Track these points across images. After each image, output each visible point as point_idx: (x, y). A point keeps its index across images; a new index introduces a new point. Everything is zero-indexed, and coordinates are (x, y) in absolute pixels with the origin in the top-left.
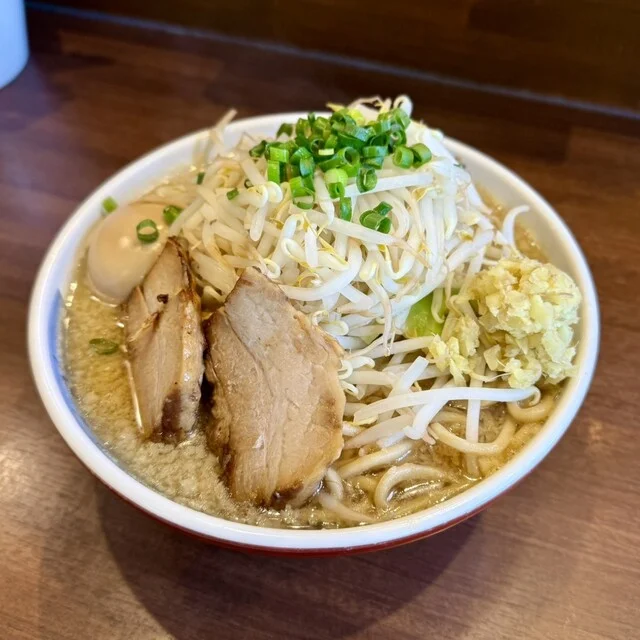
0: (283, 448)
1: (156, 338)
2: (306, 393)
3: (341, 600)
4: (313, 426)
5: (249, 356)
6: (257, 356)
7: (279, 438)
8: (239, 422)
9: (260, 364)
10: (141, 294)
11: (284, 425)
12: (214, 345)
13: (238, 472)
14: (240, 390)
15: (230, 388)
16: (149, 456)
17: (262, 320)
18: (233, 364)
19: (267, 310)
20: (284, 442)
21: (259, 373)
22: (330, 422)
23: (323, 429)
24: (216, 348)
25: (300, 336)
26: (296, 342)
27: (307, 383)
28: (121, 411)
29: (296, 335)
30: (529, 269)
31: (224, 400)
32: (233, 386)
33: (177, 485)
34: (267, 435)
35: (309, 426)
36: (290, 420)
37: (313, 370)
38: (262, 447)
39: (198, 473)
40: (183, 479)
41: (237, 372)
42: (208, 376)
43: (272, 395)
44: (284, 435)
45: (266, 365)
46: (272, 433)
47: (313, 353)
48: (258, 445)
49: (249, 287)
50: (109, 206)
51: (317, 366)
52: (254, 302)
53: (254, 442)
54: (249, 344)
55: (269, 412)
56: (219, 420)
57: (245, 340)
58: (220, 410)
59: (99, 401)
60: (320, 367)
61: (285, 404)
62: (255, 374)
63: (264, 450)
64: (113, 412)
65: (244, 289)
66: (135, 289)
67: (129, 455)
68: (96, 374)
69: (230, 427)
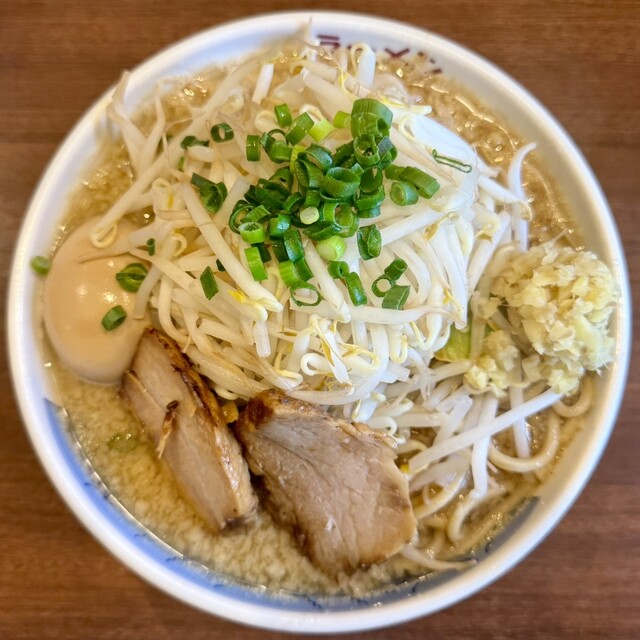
0: (355, 527)
1: (180, 437)
2: (365, 481)
4: (381, 509)
5: (293, 456)
6: (302, 456)
7: (349, 519)
8: (302, 509)
9: (309, 462)
10: (135, 380)
11: (350, 508)
13: (317, 547)
14: (293, 483)
15: (282, 482)
16: (226, 551)
17: (301, 435)
18: (279, 463)
19: (306, 429)
20: (354, 522)
21: (310, 468)
22: (398, 504)
23: (392, 510)
24: (254, 450)
25: (347, 440)
26: (343, 445)
27: (364, 474)
28: (177, 512)
29: (341, 440)
30: (566, 284)
31: (279, 490)
32: (285, 480)
33: (265, 574)
34: (335, 516)
35: (377, 508)
36: (354, 504)
37: (367, 462)
38: (334, 529)
39: (279, 555)
40: (268, 565)
41: (284, 469)
42: (254, 471)
43: (329, 485)
44: (353, 516)
45: (316, 463)
46: (340, 516)
47: (364, 451)
48: (329, 526)
50: (41, 269)
51: (371, 460)
53: (324, 525)
55: (330, 498)
56: (280, 506)
57: (286, 446)
58: (278, 498)
59: (151, 506)
60: (374, 460)
61: (346, 491)
62: (305, 469)
63: (337, 529)
64: (170, 514)
66: (124, 374)
67: (207, 557)
68: (132, 480)
69: (294, 511)
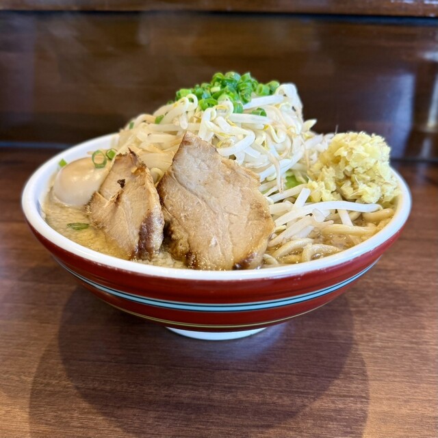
0: (232, 241)
1: (120, 207)
2: (240, 206)
3: (275, 398)
4: (250, 222)
5: (193, 196)
6: (199, 193)
7: (227, 236)
8: (195, 236)
9: (203, 198)
10: (100, 195)
11: (229, 227)
12: (166, 197)
14: (190, 217)
15: (183, 218)
17: (200, 168)
18: (182, 204)
19: (203, 161)
20: (231, 237)
21: (203, 204)
23: (258, 221)
24: (168, 198)
25: (228, 173)
26: (226, 177)
27: (239, 200)
29: (225, 172)
31: (180, 227)
32: (185, 216)
34: (218, 237)
35: (248, 223)
36: (232, 223)
37: (241, 190)
38: (216, 244)
41: (186, 207)
43: (215, 213)
44: (231, 233)
46: (221, 235)
47: (239, 181)
48: (213, 243)
49: (189, 146)
50: (62, 163)
51: (244, 188)
52: (194, 156)
53: (209, 243)
54: (193, 187)
56: (178, 240)
57: (189, 186)
58: (178, 234)
61: (226, 216)
62: (200, 205)
63: (218, 246)
65: (186, 148)
66: (95, 194)
69: (188, 241)
